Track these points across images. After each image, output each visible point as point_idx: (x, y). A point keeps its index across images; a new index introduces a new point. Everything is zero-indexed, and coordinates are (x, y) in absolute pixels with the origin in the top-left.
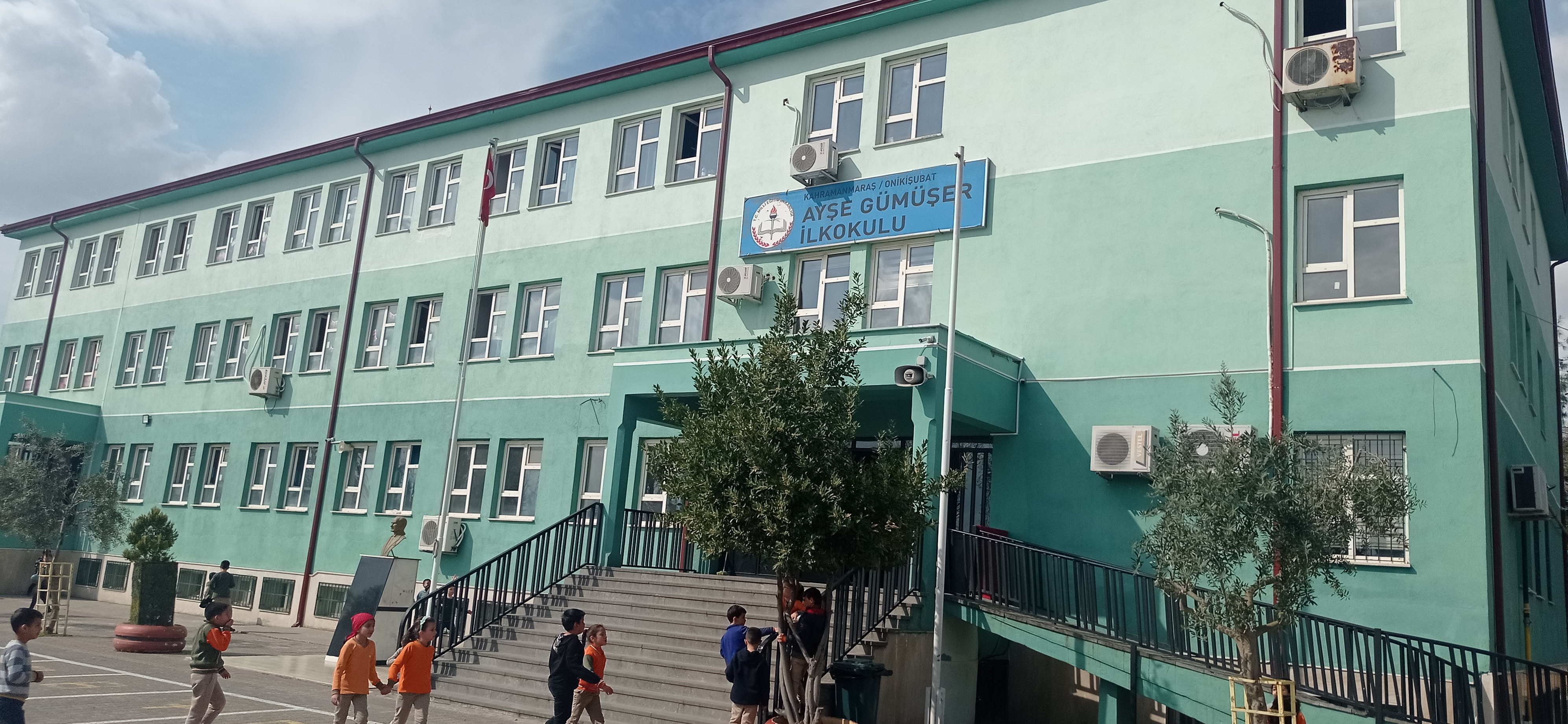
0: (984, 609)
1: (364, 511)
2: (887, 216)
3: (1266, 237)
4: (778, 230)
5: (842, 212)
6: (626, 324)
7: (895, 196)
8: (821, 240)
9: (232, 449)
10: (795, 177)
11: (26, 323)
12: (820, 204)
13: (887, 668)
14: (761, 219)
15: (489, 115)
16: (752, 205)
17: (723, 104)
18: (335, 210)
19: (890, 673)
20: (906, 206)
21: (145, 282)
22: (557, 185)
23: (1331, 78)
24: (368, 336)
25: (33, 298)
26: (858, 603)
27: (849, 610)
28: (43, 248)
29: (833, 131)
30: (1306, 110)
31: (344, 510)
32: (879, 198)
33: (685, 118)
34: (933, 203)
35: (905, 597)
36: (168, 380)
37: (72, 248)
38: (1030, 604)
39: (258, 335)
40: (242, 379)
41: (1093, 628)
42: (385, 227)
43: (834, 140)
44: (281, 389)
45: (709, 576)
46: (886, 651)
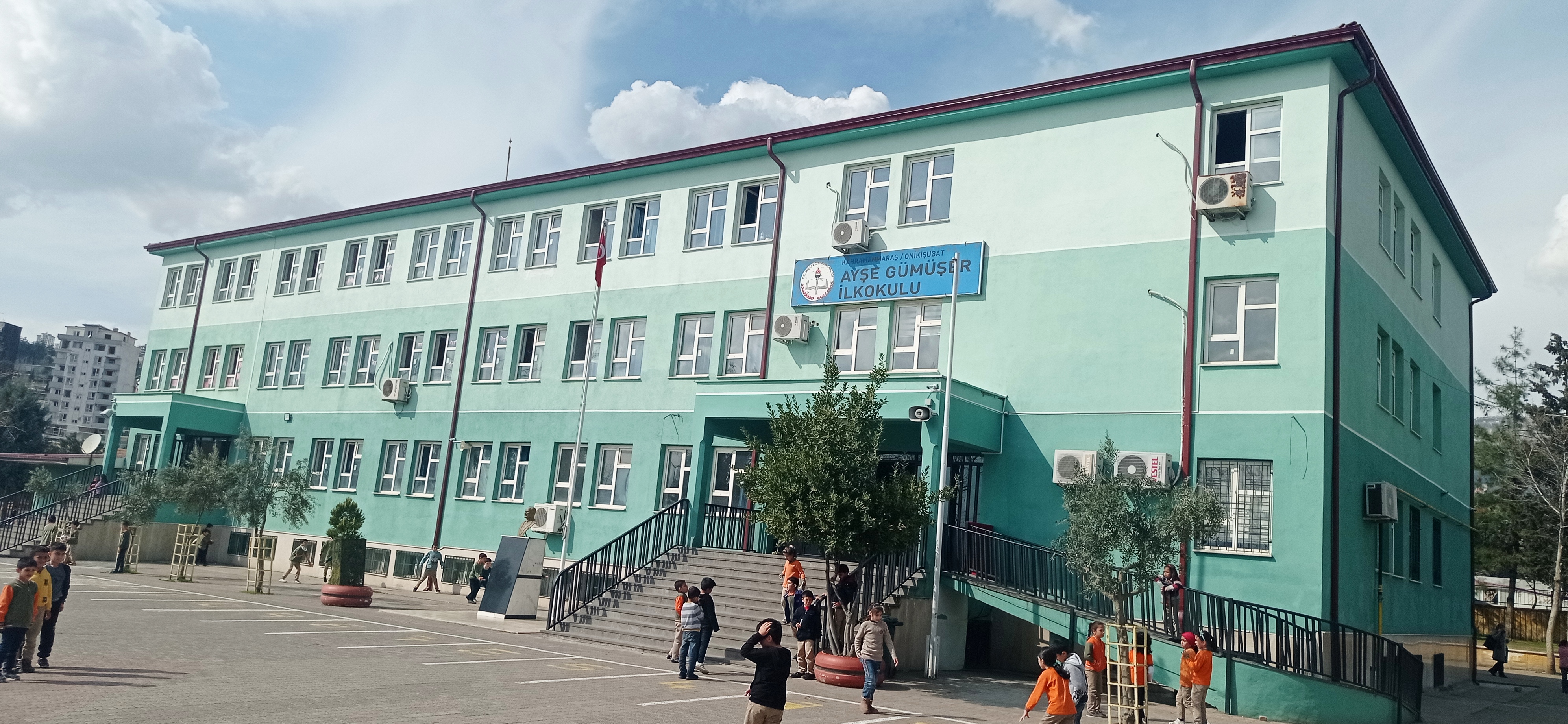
0: (970, 582)
1: (482, 498)
2: (907, 281)
3: (1183, 315)
4: (822, 287)
5: (872, 276)
6: (699, 355)
7: (912, 266)
8: (855, 297)
9: (366, 445)
10: (835, 248)
11: (172, 330)
12: (855, 269)
13: (899, 621)
14: (808, 277)
15: (585, 179)
16: (801, 266)
17: (778, 182)
18: (451, 249)
19: (901, 624)
20: (921, 274)
21: (281, 300)
22: (642, 239)
23: (1229, 201)
24: (483, 354)
25: (177, 308)
26: (880, 577)
27: (874, 581)
28: (185, 265)
29: (865, 210)
30: (1214, 220)
31: (465, 497)
32: (900, 267)
33: (747, 190)
34: (941, 274)
35: (914, 573)
36: (306, 384)
37: (212, 266)
38: (1002, 579)
39: (386, 351)
40: (372, 387)
41: (1046, 596)
42: (496, 265)
43: (866, 219)
44: (408, 396)
45: (765, 555)
46: (899, 611)
